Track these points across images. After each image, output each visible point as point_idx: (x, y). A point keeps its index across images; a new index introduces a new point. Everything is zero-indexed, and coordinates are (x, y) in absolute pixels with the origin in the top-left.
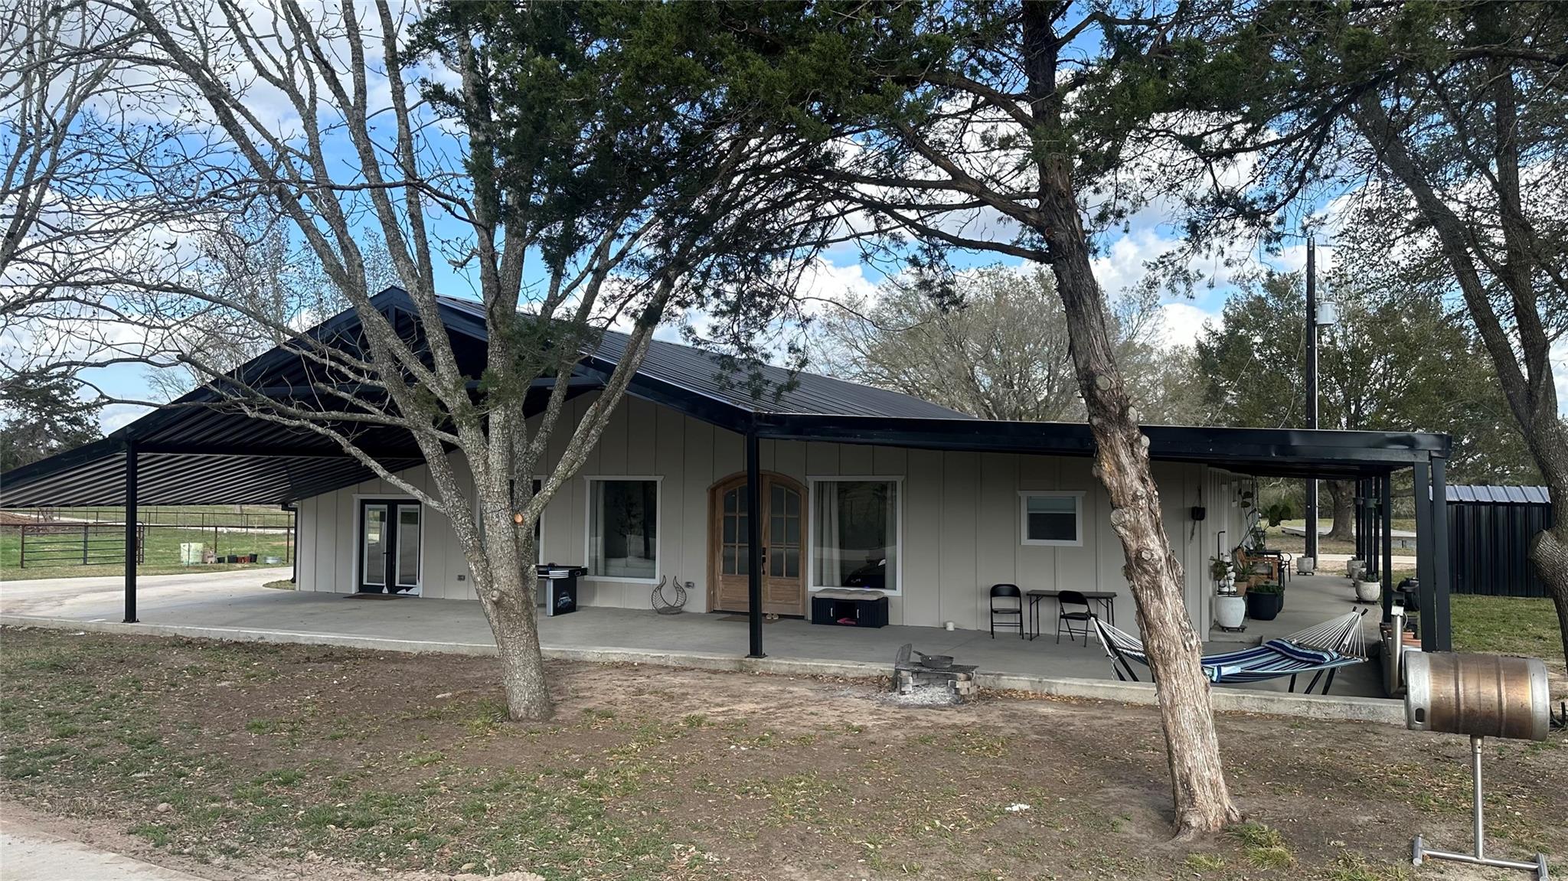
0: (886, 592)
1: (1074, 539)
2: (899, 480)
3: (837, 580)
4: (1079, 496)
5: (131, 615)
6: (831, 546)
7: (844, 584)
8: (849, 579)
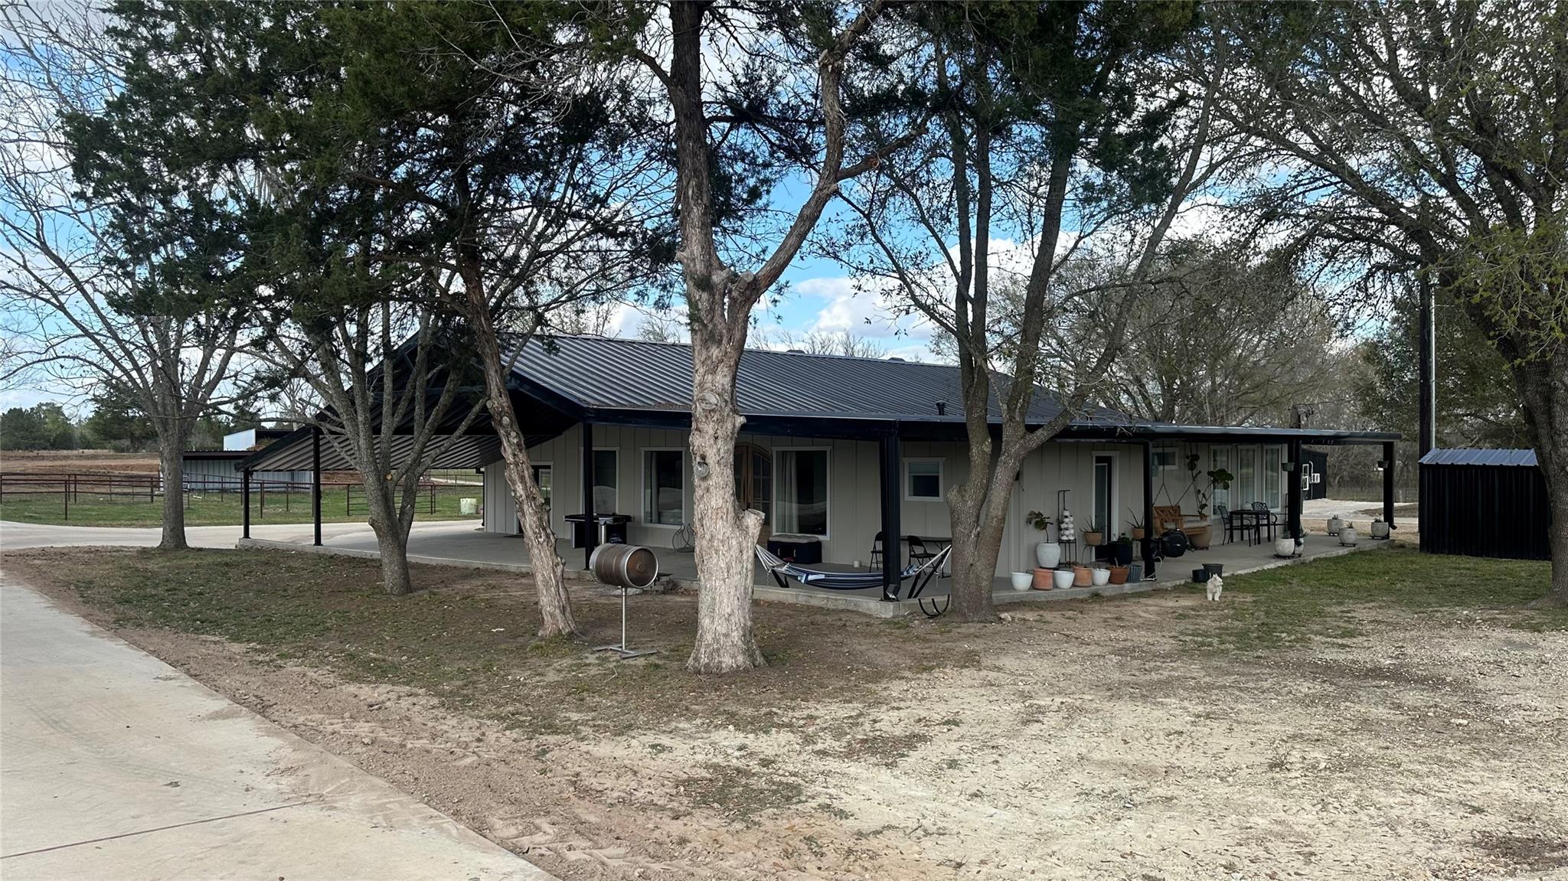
0: (821, 538)
1: (937, 495)
2: (828, 449)
3: (795, 528)
4: (941, 460)
5: (318, 542)
6: (791, 502)
7: (801, 532)
8: (803, 528)
